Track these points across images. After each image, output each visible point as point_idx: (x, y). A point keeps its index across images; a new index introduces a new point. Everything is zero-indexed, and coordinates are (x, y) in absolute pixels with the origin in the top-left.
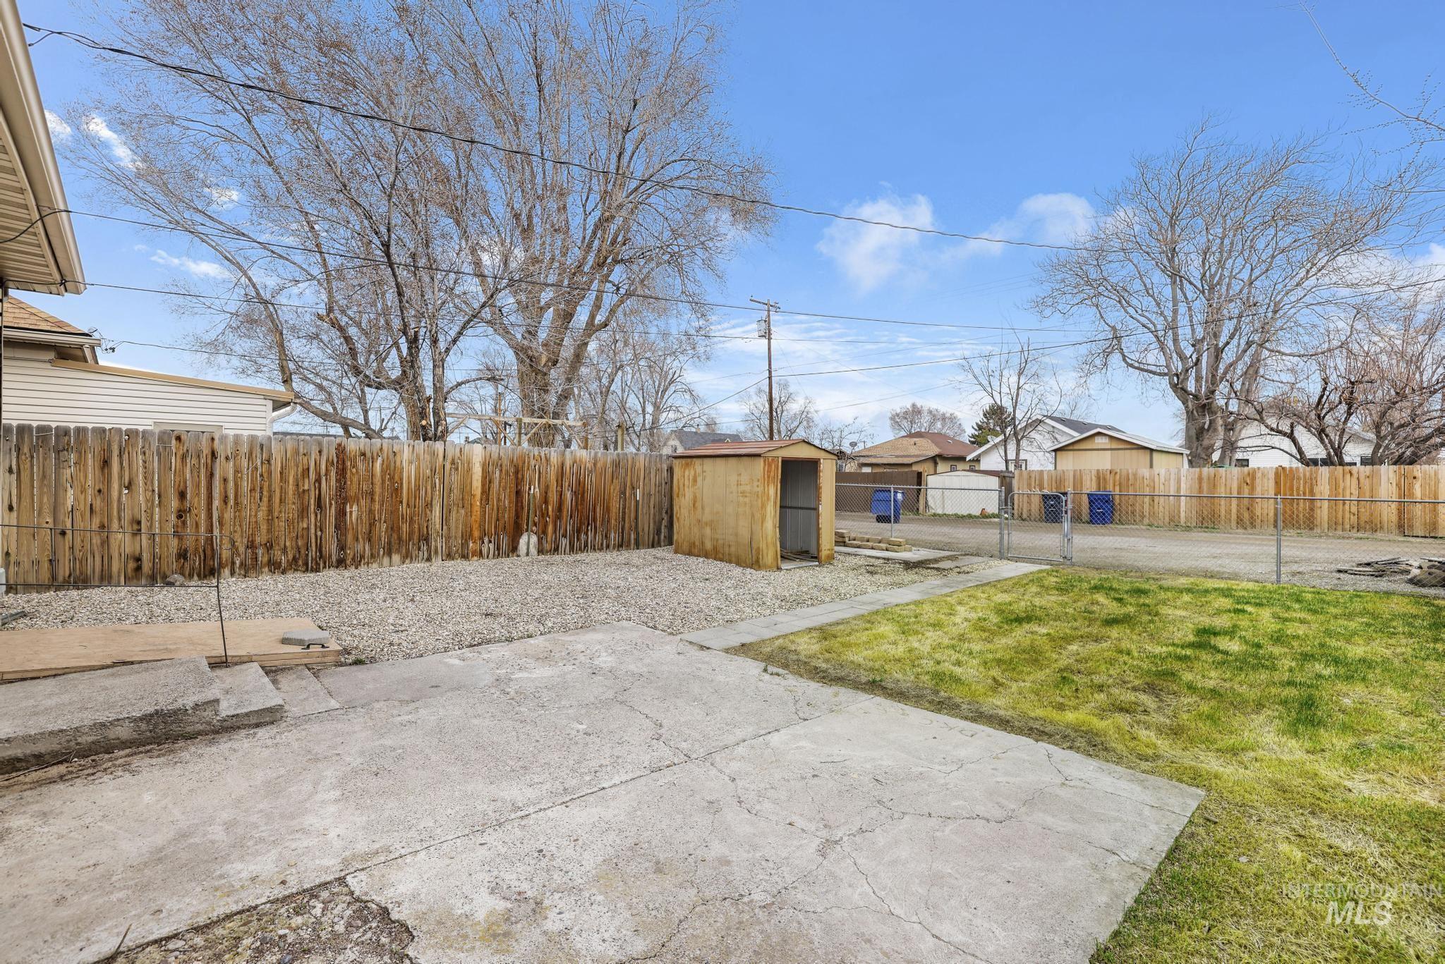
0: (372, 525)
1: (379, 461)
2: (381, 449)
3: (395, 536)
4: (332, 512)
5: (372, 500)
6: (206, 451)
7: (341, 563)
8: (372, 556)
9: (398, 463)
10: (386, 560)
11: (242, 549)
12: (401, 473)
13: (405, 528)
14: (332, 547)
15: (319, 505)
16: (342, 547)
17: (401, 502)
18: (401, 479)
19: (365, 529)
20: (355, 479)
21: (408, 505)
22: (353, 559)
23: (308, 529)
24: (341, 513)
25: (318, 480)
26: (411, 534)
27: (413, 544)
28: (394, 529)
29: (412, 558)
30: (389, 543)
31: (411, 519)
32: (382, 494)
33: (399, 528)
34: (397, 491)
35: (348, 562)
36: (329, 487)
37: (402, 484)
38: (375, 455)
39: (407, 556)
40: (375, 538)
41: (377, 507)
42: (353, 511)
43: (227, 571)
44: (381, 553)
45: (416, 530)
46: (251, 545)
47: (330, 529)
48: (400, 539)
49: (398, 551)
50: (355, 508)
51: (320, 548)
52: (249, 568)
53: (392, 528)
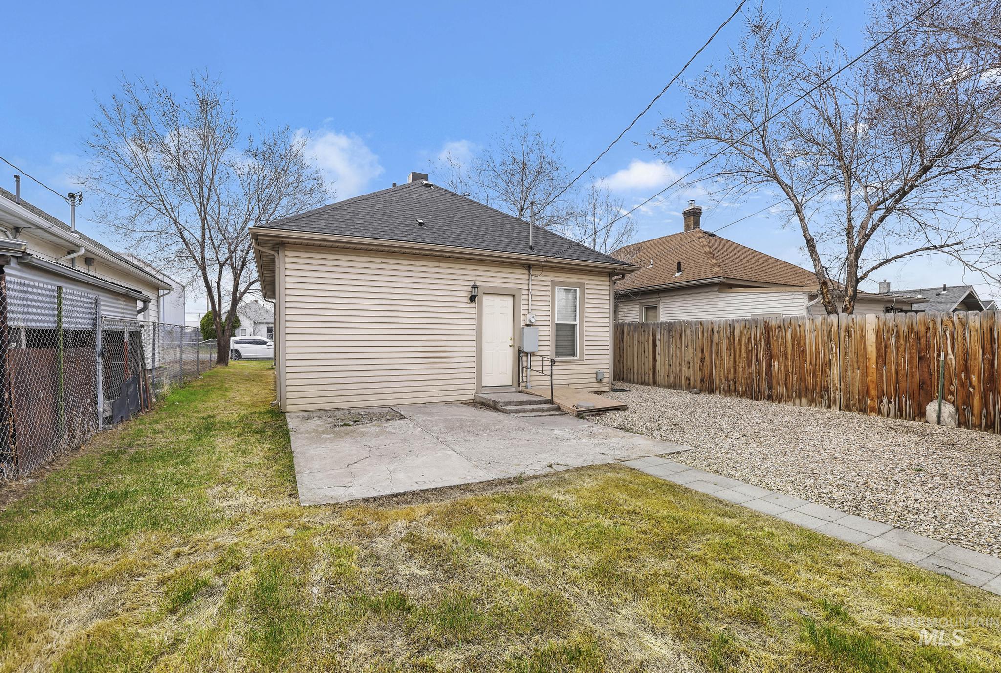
0: (787, 375)
1: (790, 331)
2: (791, 323)
3: (803, 385)
4: (764, 364)
5: (786, 358)
6: (710, 329)
7: (770, 398)
8: (788, 396)
9: (802, 333)
10: (797, 401)
11: (724, 381)
12: (805, 339)
13: (810, 380)
14: (765, 386)
15: (757, 360)
16: (770, 387)
17: (806, 361)
18: (805, 344)
19: (783, 378)
20: (776, 344)
21: (811, 363)
22: (777, 396)
23: (752, 373)
24: (769, 366)
25: (756, 344)
26: (815, 384)
27: (817, 393)
28: (802, 379)
29: (816, 404)
30: (799, 389)
31: (814, 374)
32: (793, 354)
33: (805, 380)
34: (803, 352)
35: (774, 398)
36: (762, 349)
37: (806, 347)
38: (787, 327)
39: (812, 401)
40: (790, 385)
41: (790, 363)
42: (776, 364)
43: (718, 391)
44: (794, 395)
45: (818, 383)
46: (727, 380)
47: (764, 376)
48: (806, 387)
49: (805, 396)
50: (776, 363)
51: (758, 386)
52: (727, 392)
53: (800, 379)
